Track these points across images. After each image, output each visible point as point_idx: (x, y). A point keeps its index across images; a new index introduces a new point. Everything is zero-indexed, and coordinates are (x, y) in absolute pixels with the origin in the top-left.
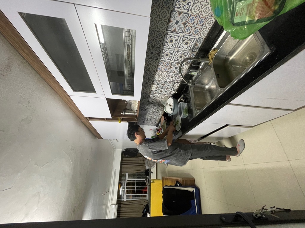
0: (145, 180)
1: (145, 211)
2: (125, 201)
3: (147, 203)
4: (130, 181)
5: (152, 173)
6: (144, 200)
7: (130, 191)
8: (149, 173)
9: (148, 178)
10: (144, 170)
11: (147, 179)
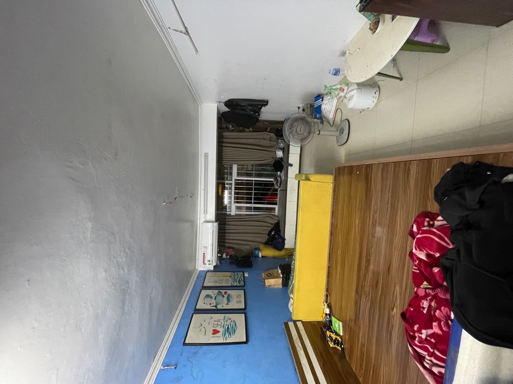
0: (272, 180)
1: (273, 233)
2: (233, 216)
3: (277, 221)
4: (243, 180)
5: (291, 165)
6: (271, 216)
7: (242, 198)
8: (283, 166)
9: (280, 177)
10: (271, 161)
11: (279, 179)
